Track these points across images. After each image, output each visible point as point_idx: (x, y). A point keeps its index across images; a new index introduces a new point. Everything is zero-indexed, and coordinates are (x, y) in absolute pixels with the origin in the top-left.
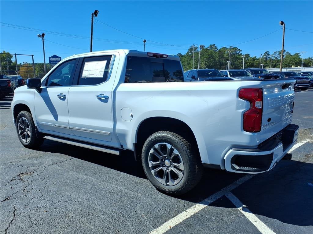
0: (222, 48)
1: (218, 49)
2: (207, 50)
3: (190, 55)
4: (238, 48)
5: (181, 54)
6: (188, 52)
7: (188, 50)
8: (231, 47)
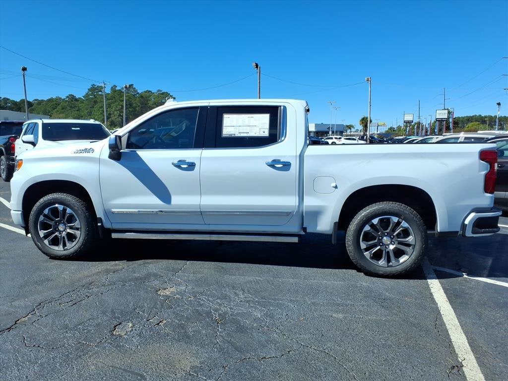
0: (145, 92)
1: (138, 93)
2: (120, 92)
3: (92, 98)
4: (169, 94)
5: (73, 96)
6: (87, 94)
7: (87, 90)
8: (159, 91)
